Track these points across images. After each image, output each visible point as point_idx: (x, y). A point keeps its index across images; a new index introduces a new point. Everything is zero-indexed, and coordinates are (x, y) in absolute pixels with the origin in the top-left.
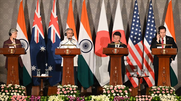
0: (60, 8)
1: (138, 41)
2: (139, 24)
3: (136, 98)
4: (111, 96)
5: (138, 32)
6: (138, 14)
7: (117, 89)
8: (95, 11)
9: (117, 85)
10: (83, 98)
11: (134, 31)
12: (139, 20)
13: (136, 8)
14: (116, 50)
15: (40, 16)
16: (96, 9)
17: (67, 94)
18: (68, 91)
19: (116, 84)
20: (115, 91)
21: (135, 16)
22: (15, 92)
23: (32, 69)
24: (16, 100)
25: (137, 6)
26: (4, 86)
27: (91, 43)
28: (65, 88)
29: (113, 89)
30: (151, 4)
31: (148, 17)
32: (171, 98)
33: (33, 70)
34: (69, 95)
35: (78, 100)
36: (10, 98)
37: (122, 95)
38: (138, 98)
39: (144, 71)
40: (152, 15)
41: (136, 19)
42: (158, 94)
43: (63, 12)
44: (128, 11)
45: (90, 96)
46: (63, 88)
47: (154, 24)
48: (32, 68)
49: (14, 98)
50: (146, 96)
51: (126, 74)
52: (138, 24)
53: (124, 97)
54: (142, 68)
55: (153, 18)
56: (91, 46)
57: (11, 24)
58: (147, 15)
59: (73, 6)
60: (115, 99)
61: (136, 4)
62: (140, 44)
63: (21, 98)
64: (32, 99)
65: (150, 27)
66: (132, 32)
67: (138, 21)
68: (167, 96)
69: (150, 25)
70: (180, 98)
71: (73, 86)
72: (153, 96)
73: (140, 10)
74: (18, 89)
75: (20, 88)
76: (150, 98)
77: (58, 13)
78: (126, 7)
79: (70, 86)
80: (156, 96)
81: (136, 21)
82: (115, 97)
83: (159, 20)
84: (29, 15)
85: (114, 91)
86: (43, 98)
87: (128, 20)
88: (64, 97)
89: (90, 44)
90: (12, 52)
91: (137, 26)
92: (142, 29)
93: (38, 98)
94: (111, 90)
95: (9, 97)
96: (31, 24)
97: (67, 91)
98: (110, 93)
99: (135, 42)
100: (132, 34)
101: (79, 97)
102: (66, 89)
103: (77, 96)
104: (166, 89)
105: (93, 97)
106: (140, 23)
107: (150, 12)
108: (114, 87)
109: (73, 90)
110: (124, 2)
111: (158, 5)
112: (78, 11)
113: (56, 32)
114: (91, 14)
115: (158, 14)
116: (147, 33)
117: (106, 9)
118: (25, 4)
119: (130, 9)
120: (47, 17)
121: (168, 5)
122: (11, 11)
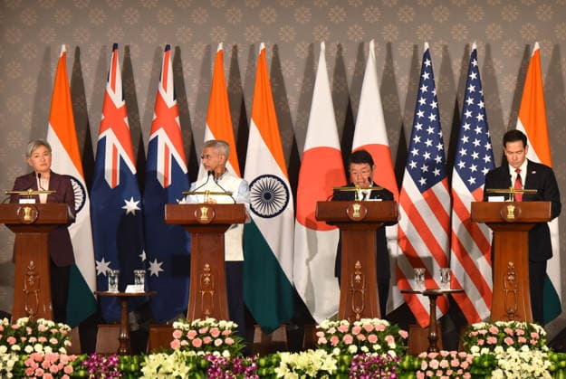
0: (185, 77)
1: (432, 181)
2: (437, 125)
3: (420, 359)
4: (342, 354)
5: (432, 150)
6: (434, 92)
7: (361, 333)
8: (297, 85)
9: (362, 320)
10: (254, 361)
11: (422, 148)
12: (436, 111)
13: (426, 76)
14: (358, 209)
15: (123, 103)
16: (300, 80)
17: (204, 347)
18: (208, 340)
19: (358, 317)
20: (355, 337)
21: (422, 101)
22: (38, 342)
23: (97, 271)
24: (40, 367)
25: (430, 70)
26: (3, 325)
28: (197, 328)
29: (350, 332)
30: (475, 63)
31: (465, 104)
32: (531, 359)
33: (102, 273)
34: (208, 353)
35: (236, 366)
36: (21, 363)
37: (378, 351)
38: (428, 360)
39: (447, 275)
40: (477, 97)
41: (428, 110)
42: (492, 347)
43: (196, 90)
44: (403, 84)
45: (275, 355)
46: (191, 328)
47: (486, 128)
48: (98, 268)
49: (36, 362)
50: (453, 354)
52: (432, 124)
53: (384, 356)
54: (446, 263)
55: (481, 105)
56: (284, 197)
57: (30, 127)
58: (462, 96)
59: (227, 69)
60: (353, 364)
61: (428, 63)
62: (440, 188)
63: (58, 362)
64: (91, 364)
65: (472, 135)
66: (415, 152)
67: (432, 117)
68: (521, 351)
69: (473, 127)
70: (560, 360)
71: (223, 323)
72: (475, 354)
73: (441, 80)
74: (48, 334)
75: (54, 331)
76: (464, 359)
77: (179, 92)
78: (396, 73)
79: (213, 324)
80: (484, 354)
81: (427, 115)
82: (355, 357)
83: (500, 112)
84: (88, 100)
85: (352, 338)
86: (125, 363)
87: (402, 113)
88: (194, 357)
89: (283, 189)
90: (27, 217)
91: (431, 130)
92: (447, 141)
93: (111, 363)
94: (344, 334)
95: (20, 359)
96: (94, 126)
97: (204, 339)
98: (338, 346)
99: (423, 181)
100: (415, 158)
101: (240, 358)
102: (201, 331)
103: (236, 354)
104: (517, 330)
105: (286, 357)
106: (439, 123)
107: (472, 88)
108: (353, 326)
109: (221, 337)
110: (390, 57)
111: (499, 66)
112: (243, 85)
113: (173, 151)
114: (285, 94)
115: (498, 94)
116: (463, 152)
117: (332, 79)
118: (75, 66)
119: (407, 77)
120: (144, 104)
121: (528, 63)
122: (30, 86)
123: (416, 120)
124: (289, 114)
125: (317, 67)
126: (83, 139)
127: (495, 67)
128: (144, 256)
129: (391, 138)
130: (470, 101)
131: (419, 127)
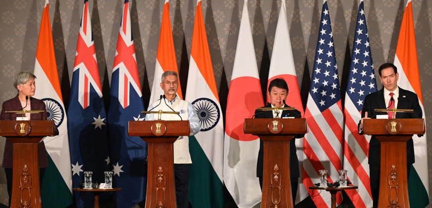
0: (139, 23)
1: (329, 102)
2: (334, 60)
5: (329, 79)
6: (331, 35)
8: (226, 29)
11: (321, 77)
12: (333, 49)
13: (325, 22)
14: (277, 124)
15: (92, 43)
16: (228, 25)
19: (276, 207)
21: (322, 42)
23: (72, 172)
25: (328, 17)
27: (217, 108)
30: (362, 12)
31: (355, 43)
33: (76, 174)
39: (344, 175)
40: (364, 38)
41: (326, 48)
43: (148, 33)
44: (307, 28)
47: (370, 60)
48: (73, 170)
51: (302, 182)
52: (329, 59)
54: (340, 166)
55: (367, 44)
56: (216, 115)
57: (21, 62)
58: (352, 38)
59: (172, 17)
61: (326, 12)
62: (335, 109)
65: (360, 67)
66: (316, 81)
67: (330, 54)
69: (361, 61)
73: (336, 25)
77: (135, 35)
78: (302, 20)
81: (325, 52)
83: (381, 50)
84: (66, 40)
87: (306, 51)
89: (215, 109)
90: (22, 131)
92: (340, 72)
96: (70, 61)
99: (322, 103)
100: (317, 86)
106: (335, 58)
110: (297, 8)
111: (380, 14)
112: (184, 29)
113: (131, 80)
114: (216, 36)
115: (379, 35)
116: (353, 81)
117: (253, 24)
118: (55, 14)
119: (310, 23)
120: (108, 44)
121: (403, 12)
122: (21, 30)
123: (317, 56)
124: (219, 51)
125: (241, 16)
126: (61, 71)
127: (377, 15)
128: (108, 160)
129: (298, 69)
130: (359, 41)
131: (319, 61)
